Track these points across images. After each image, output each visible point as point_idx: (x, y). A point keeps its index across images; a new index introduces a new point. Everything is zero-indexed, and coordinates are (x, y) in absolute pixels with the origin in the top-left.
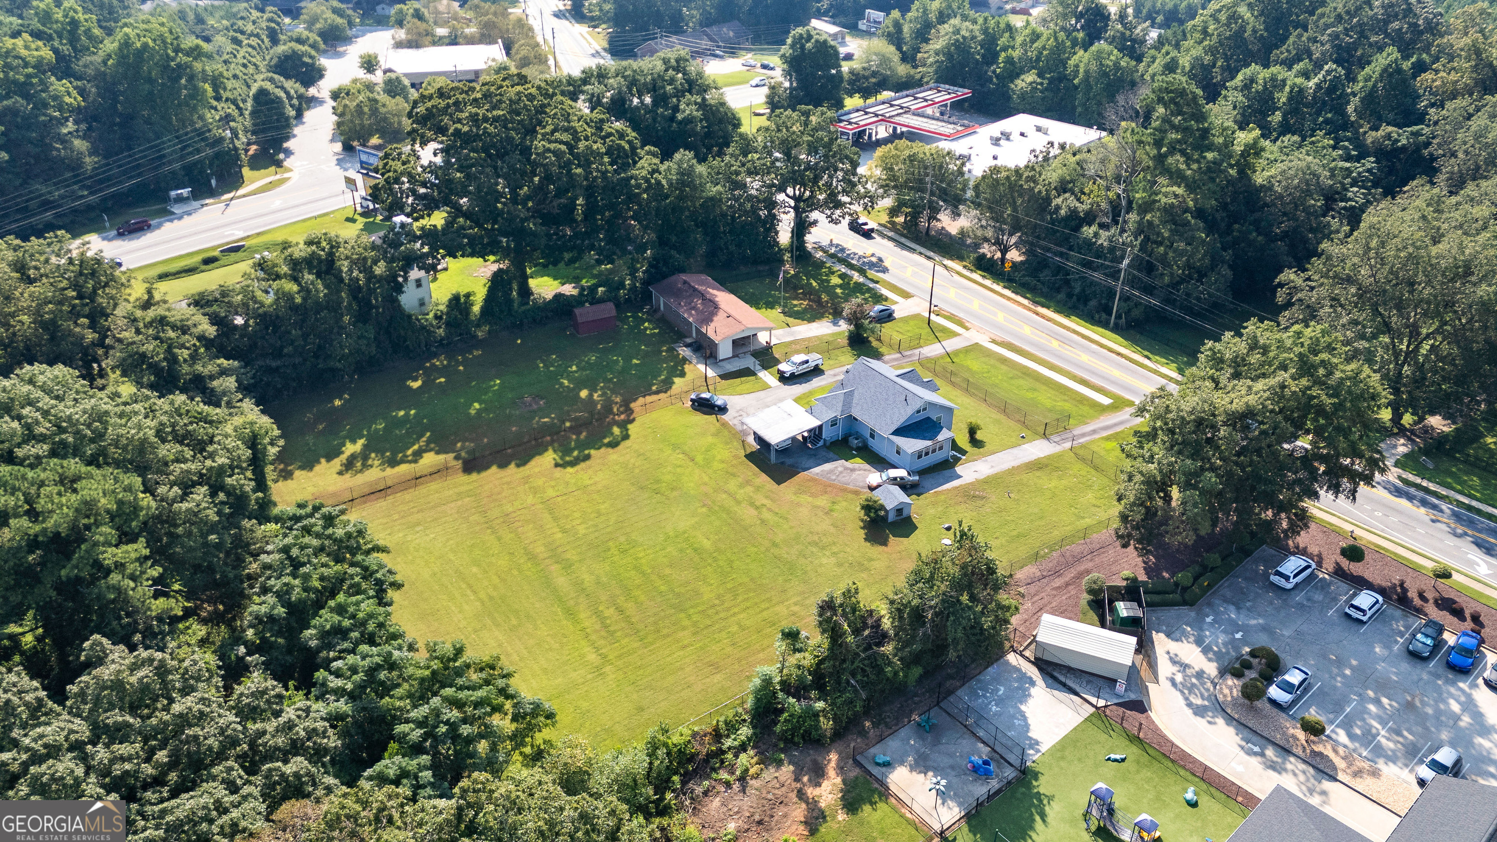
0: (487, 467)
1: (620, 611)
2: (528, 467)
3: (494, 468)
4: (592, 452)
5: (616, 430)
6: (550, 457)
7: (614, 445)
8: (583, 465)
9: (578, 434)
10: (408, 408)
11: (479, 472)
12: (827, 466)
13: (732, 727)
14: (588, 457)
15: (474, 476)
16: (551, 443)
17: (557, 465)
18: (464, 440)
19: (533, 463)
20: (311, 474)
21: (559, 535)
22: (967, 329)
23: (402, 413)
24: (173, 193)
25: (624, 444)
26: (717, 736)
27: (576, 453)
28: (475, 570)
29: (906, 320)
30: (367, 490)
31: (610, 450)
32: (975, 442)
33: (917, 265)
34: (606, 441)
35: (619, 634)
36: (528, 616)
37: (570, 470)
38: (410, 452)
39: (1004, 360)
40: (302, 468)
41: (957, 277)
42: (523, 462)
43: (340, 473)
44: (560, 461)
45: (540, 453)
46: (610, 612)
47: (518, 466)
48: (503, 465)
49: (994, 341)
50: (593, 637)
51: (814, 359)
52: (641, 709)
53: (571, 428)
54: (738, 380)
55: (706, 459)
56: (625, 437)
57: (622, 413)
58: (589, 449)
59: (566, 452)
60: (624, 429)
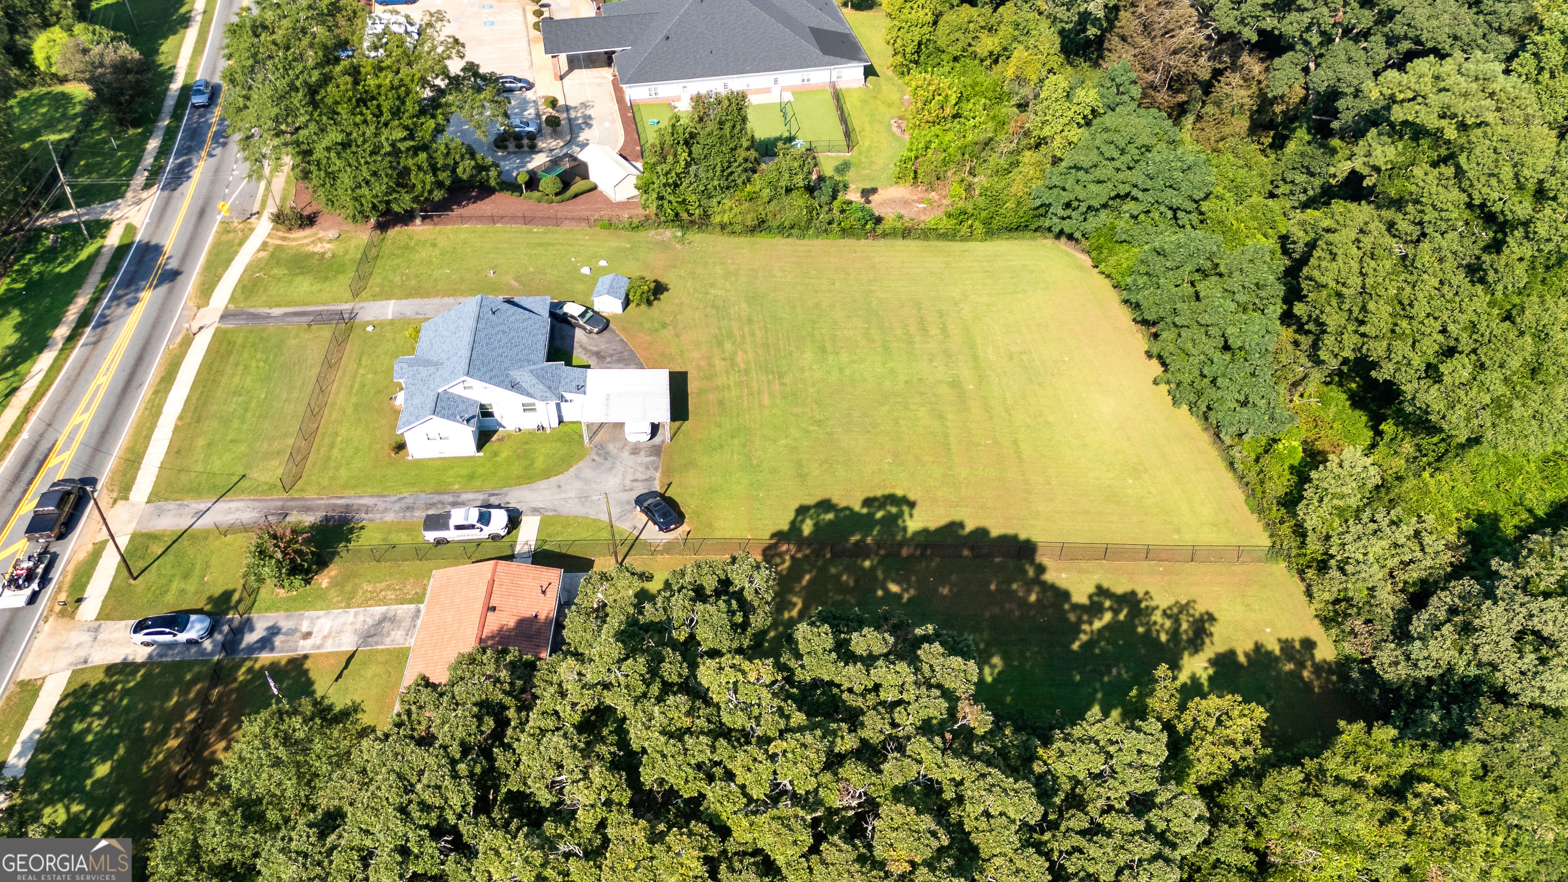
0: (1004, 538)
3: (995, 533)
4: (857, 507)
5: (807, 528)
6: (914, 524)
7: (825, 505)
8: (879, 493)
9: (861, 542)
11: (1015, 538)
14: (867, 501)
16: (905, 542)
17: (912, 505)
18: (1023, 603)
19: (942, 522)
21: (949, 416)
25: (810, 501)
27: (879, 515)
31: (835, 500)
34: (830, 516)
37: (899, 493)
38: (1108, 617)
42: (954, 527)
43: (1211, 618)
44: (906, 509)
45: (925, 532)
47: (961, 525)
48: (981, 533)
53: (866, 557)
55: (733, 437)
56: (802, 511)
57: (781, 555)
58: (858, 515)
59: (892, 521)
60: (795, 527)
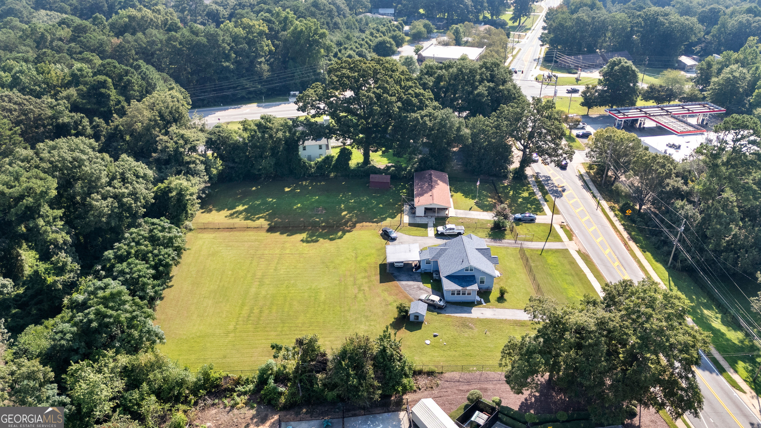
0: (275, 232)
1: (261, 312)
2: (291, 237)
3: (278, 233)
4: (321, 240)
5: (340, 234)
6: (304, 236)
7: (332, 239)
8: (312, 244)
9: (323, 230)
10: (273, 198)
11: (272, 233)
12: (411, 283)
13: (247, 382)
14: (317, 241)
15: (269, 233)
16: (309, 230)
17: (302, 240)
18: (279, 218)
19: (295, 236)
20: (218, 214)
21: (272, 271)
22: (571, 239)
23: (270, 200)
24: (292, 93)
25: (337, 240)
26: (237, 382)
27: (314, 238)
28: (230, 273)
29: (540, 225)
30: (227, 227)
31: (328, 241)
32: (501, 299)
33: (584, 198)
34: (331, 237)
35: (250, 322)
36: (227, 300)
37: (305, 244)
38: (257, 216)
39: (573, 263)
40: (217, 210)
41: (599, 211)
42: (291, 234)
43: (226, 217)
44: (305, 239)
45: (301, 233)
46: (256, 311)
47: (288, 235)
48: (282, 233)
49: (579, 252)
50: (240, 319)
51: (461, 229)
52: (225, 357)
53: (323, 226)
54: (416, 228)
55: (362, 259)
56: (340, 238)
57: (350, 226)
58: (321, 238)
59: (311, 236)
60: (344, 233)
